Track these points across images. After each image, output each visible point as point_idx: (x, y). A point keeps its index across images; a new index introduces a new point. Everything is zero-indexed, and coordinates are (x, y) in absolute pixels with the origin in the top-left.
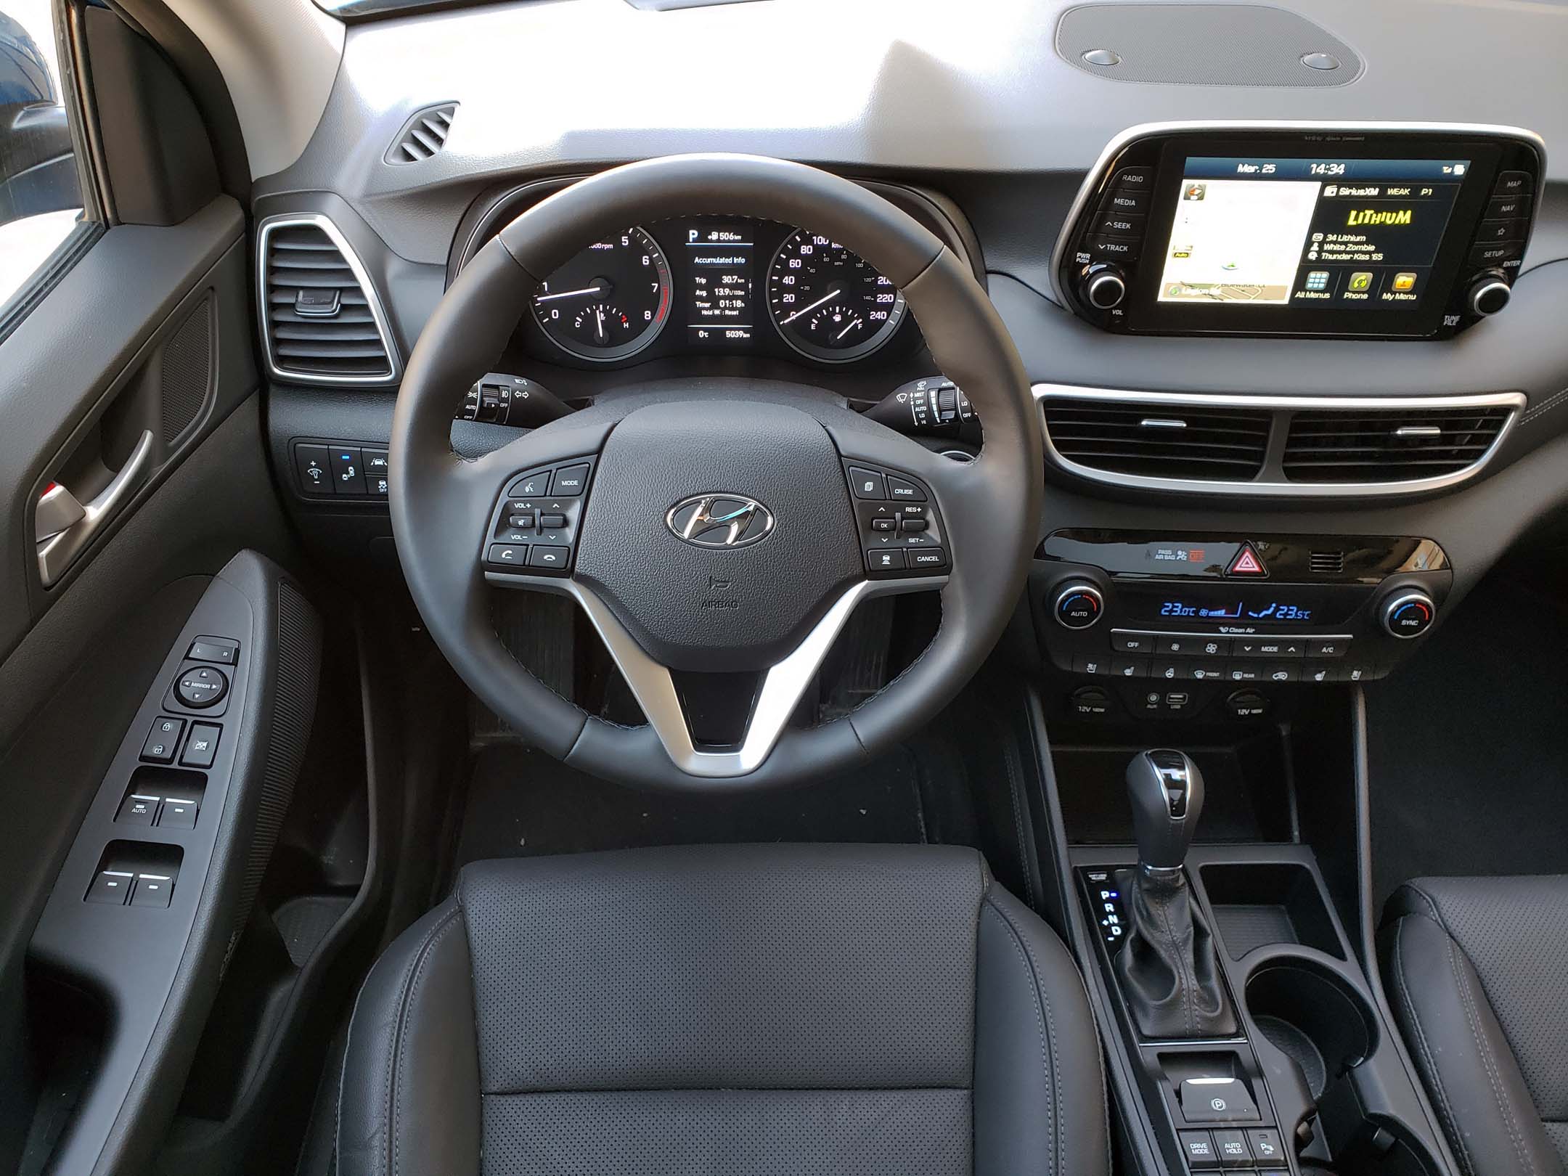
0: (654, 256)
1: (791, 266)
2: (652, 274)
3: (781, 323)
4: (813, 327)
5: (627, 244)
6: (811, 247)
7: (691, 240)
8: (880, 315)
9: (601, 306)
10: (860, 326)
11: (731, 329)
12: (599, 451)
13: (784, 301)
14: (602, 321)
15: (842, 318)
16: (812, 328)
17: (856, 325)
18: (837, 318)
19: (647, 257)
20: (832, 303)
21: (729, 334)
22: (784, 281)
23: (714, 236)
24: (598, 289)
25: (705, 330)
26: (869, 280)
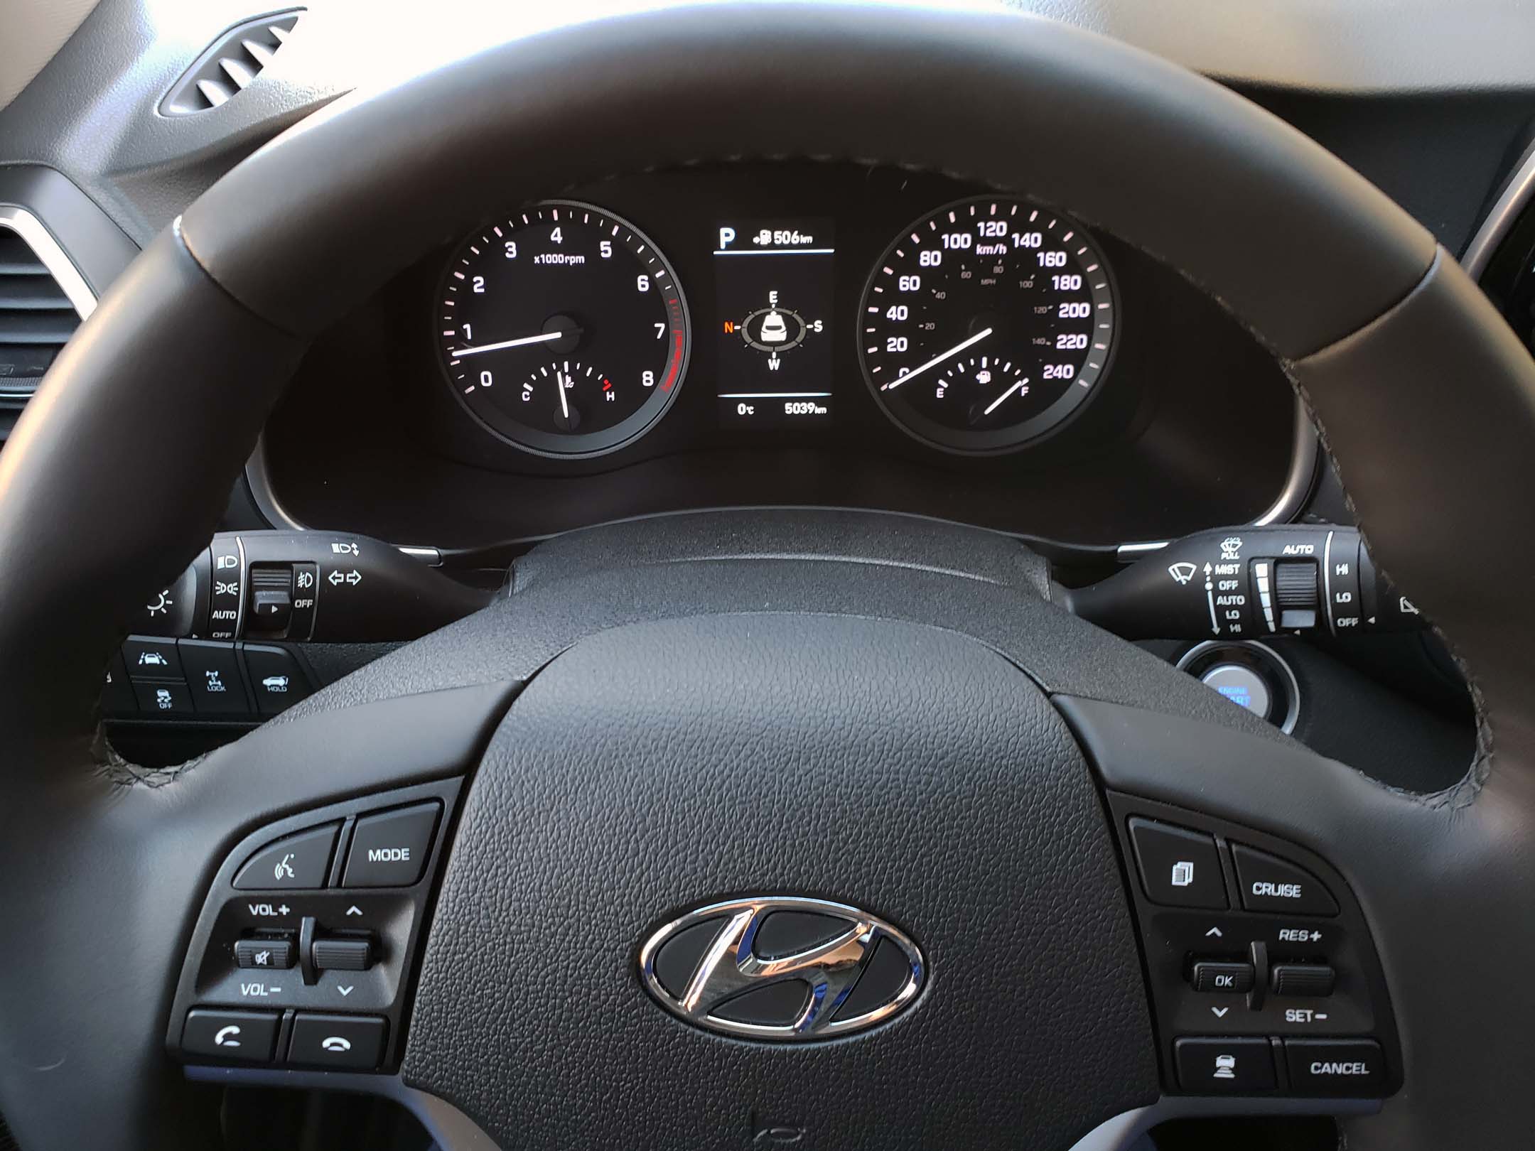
0: (658, 275)
1: (902, 288)
2: (655, 304)
3: (884, 388)
4: (940, 394)
5: (609, 255)
6: (939, 254)
7: (723, 246)
8: (1063, 371)
9: (566, 364)
10: (1024, 391)
11: (793, 400)
12: (468, 768)
13: (889, 349)
14: (566, 390)
15: (992, 377)
16: (938, 396)
17: (1019, 389)
18: (984, 378)
19: (646, 278)
20: (975, 351)
21: (790, 409)
22: (889, 316)
23: (764, 237)
24: (558, 335)
25: (748, 402)
26: (1043, 310)
